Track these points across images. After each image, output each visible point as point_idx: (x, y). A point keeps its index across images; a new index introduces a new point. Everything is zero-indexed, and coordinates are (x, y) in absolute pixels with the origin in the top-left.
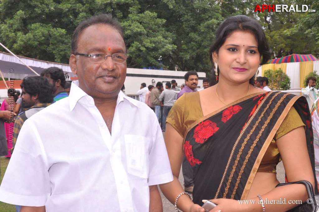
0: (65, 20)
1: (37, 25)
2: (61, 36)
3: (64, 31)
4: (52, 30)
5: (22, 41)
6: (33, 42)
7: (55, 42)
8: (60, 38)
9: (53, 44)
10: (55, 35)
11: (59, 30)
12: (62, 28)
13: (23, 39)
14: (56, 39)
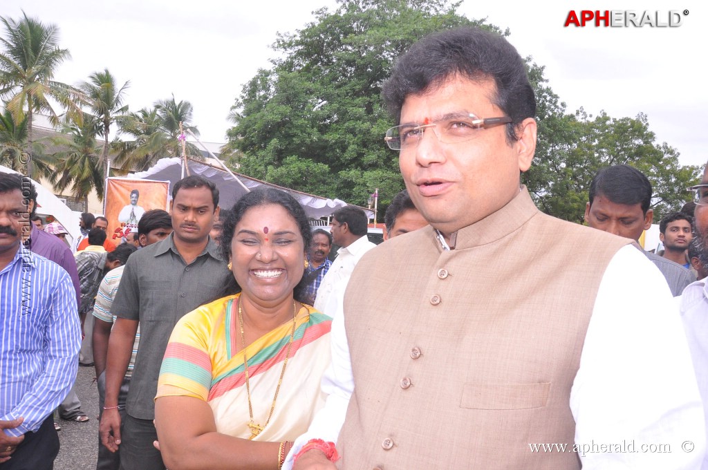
0: (330, 154)
1: (294, 157)
2: (323, 174)
3: (326, 167)
4: (312, 165)
5: (272, 176)
6: (286, 179)
7: (315, 181)
8: (321, 177)
9: (311, 184)
10: (315, 171)
11: (320, 164)
12: (325, 163)
13: (274, 174)
14: (316, 177)
